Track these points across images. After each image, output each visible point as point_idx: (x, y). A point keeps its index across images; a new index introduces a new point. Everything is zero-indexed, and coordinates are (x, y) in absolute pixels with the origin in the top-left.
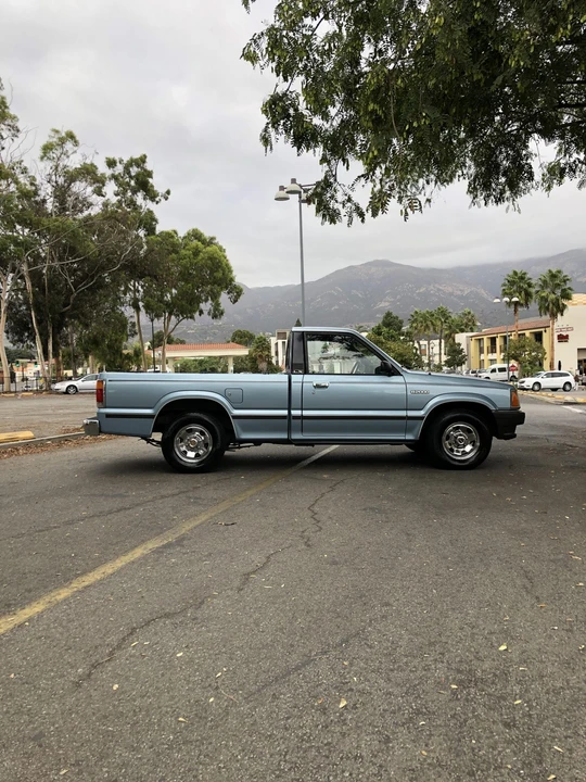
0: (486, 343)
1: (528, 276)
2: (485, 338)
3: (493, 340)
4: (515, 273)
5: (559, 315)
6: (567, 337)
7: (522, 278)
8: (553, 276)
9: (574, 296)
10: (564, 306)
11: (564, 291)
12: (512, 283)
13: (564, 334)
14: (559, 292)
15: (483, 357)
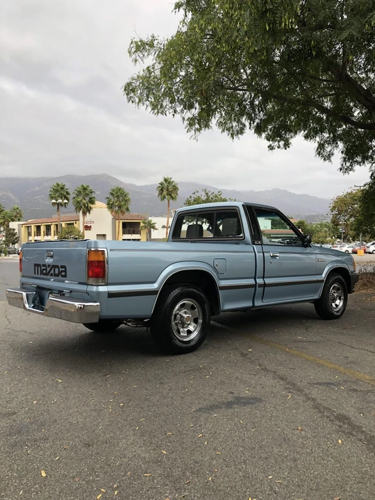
0: (33, 229)
1: (66, 187)
2: (33, 226)
3: (38, 228)
4: (58, 185)
5: (88, 214)
6: (90, 227)
7: (62, 188)
8: (85, 189)
9: (97, 202)
10: (91, 208)
11: (91, 198)
12: (56, 191)
13: (89, 225)
14: (87, 199)
15: (30, 238)
